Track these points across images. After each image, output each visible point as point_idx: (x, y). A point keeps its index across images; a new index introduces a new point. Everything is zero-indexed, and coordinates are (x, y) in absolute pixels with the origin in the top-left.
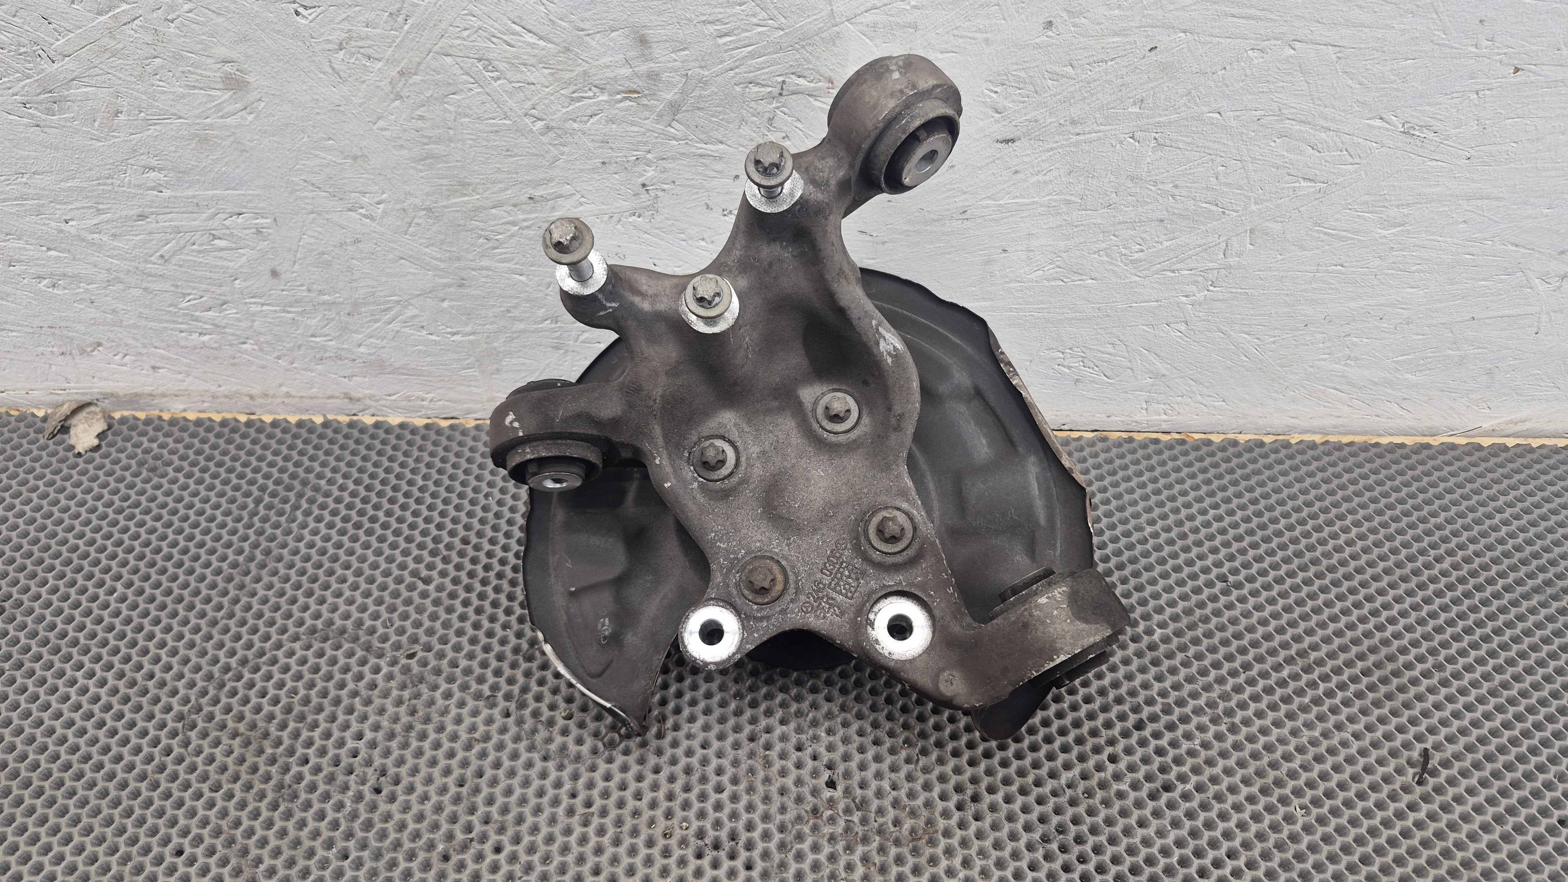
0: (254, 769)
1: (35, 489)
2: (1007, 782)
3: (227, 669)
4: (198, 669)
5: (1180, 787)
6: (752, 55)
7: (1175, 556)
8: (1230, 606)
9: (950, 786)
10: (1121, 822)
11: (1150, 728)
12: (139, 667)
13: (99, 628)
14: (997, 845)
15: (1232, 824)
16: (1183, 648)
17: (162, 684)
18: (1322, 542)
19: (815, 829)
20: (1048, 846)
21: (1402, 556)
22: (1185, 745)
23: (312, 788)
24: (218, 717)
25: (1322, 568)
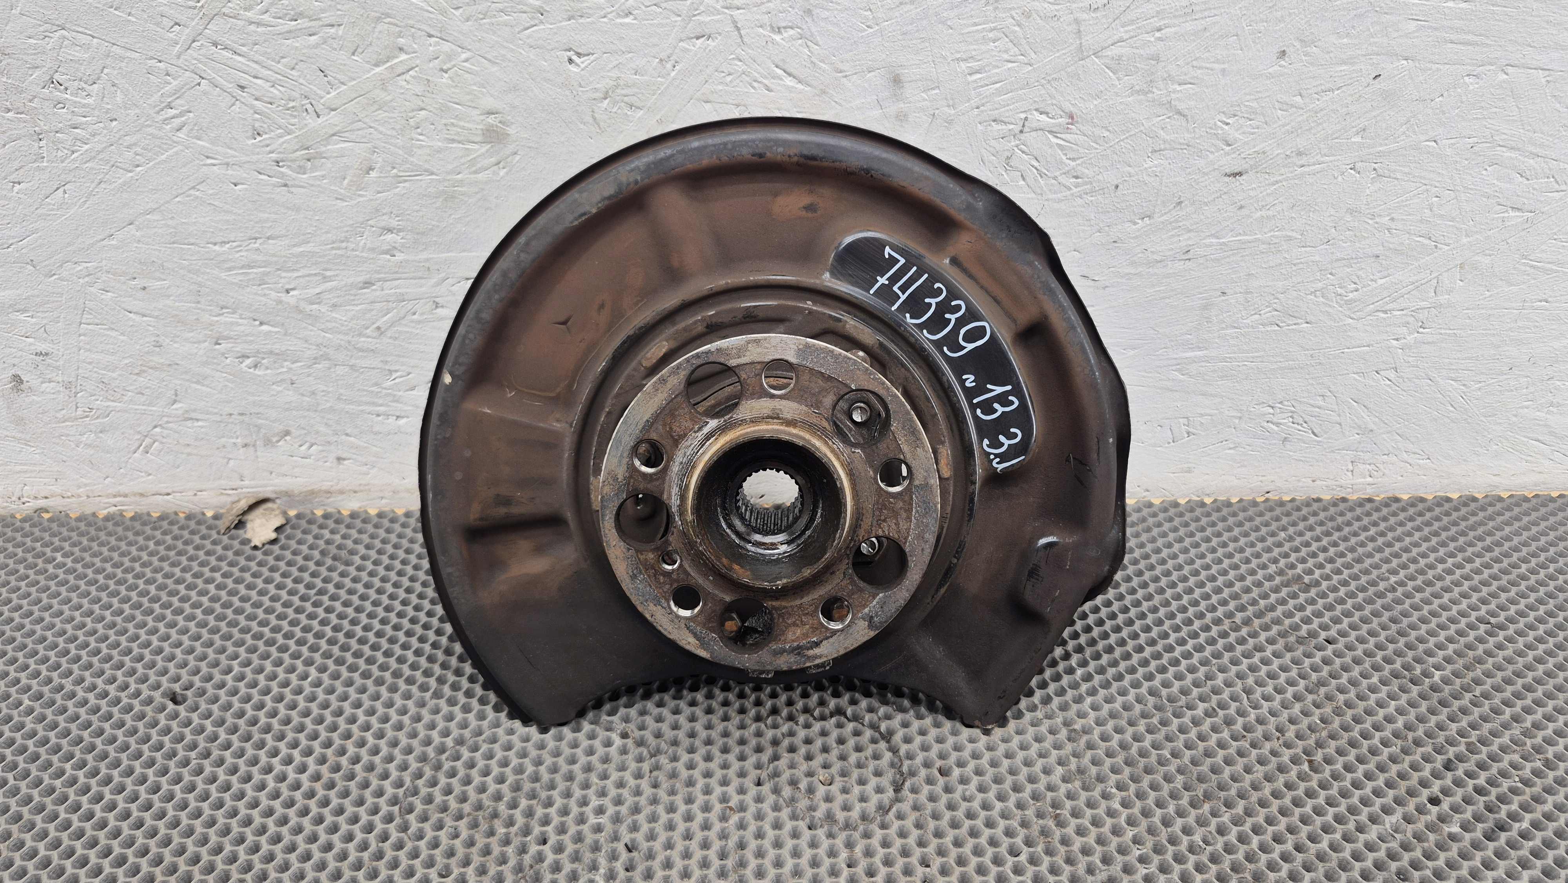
0: (486, 851)
2: (1326, 829)
3: (442, 750)
4: (409, 751)
5: (1515, 826)
6: (999, 92)
9: (1268, 838)
11: (1461, 768)
12: (342, 752)
13: (293, 713)
16: (1466, 689)
17: (370, 768)
23: (557, 867)
24: (439, 798)
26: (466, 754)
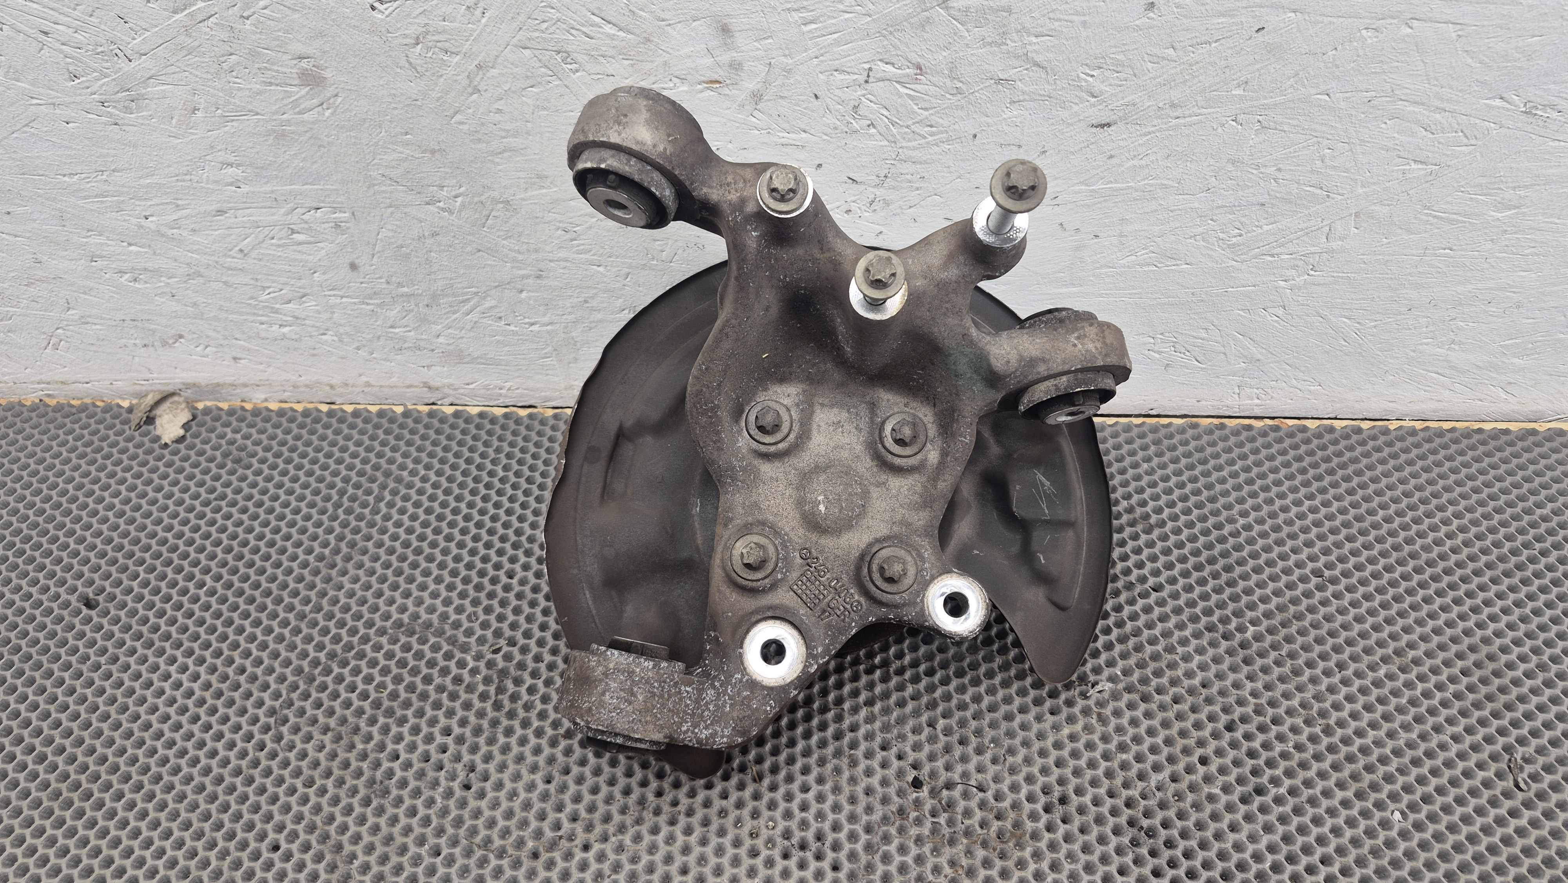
0: (346, 765)
1: (123, 481)
2: (1094, 783)
3: (315, 664)
5: (1273, 791)
6: (837, 43)
7: (1267, 549)
8: (1324, 603)
9: (1037, 788)
10: (1213, 826)
11: (1242, 729)
12: (230, 661)
13: (190, 622)
14: (1086, 849)
15: (1326, 829)
16: (1274, 647)
17: (254, 678)
18: (1421, 535)
19: (901, 830)
20: (1137, 850)
21: (1505, 550)
22: (1279, 748)
23: (403, 784)
24: (310, 712)
25: (1421, 562)
26: (336, 670)
